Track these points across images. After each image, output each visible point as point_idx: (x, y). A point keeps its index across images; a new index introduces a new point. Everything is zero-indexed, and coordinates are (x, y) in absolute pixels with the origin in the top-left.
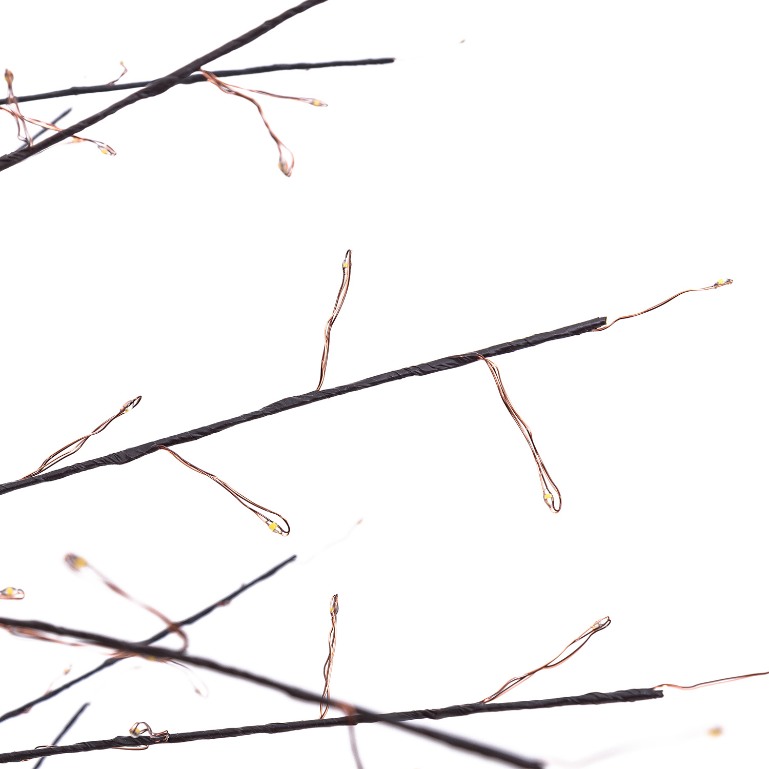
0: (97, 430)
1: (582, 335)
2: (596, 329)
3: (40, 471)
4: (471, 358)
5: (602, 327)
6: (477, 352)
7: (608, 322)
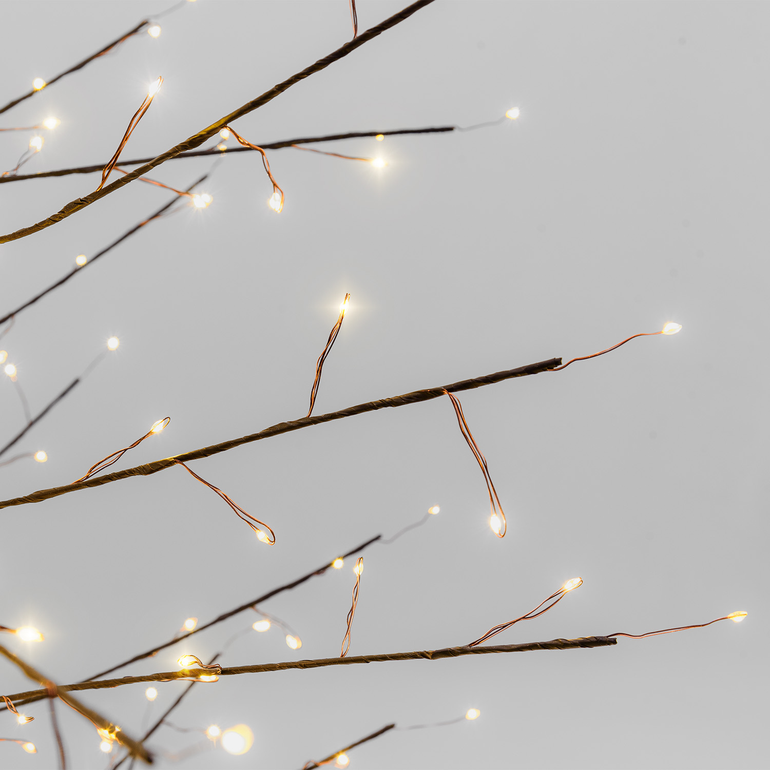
0: (133, 446)
1: (540, 374)
2: (552, 369)
3: (88, 477)
4: (436, 393)
5: (559, 367)
6: (443, 387)
7: (564, 363)
